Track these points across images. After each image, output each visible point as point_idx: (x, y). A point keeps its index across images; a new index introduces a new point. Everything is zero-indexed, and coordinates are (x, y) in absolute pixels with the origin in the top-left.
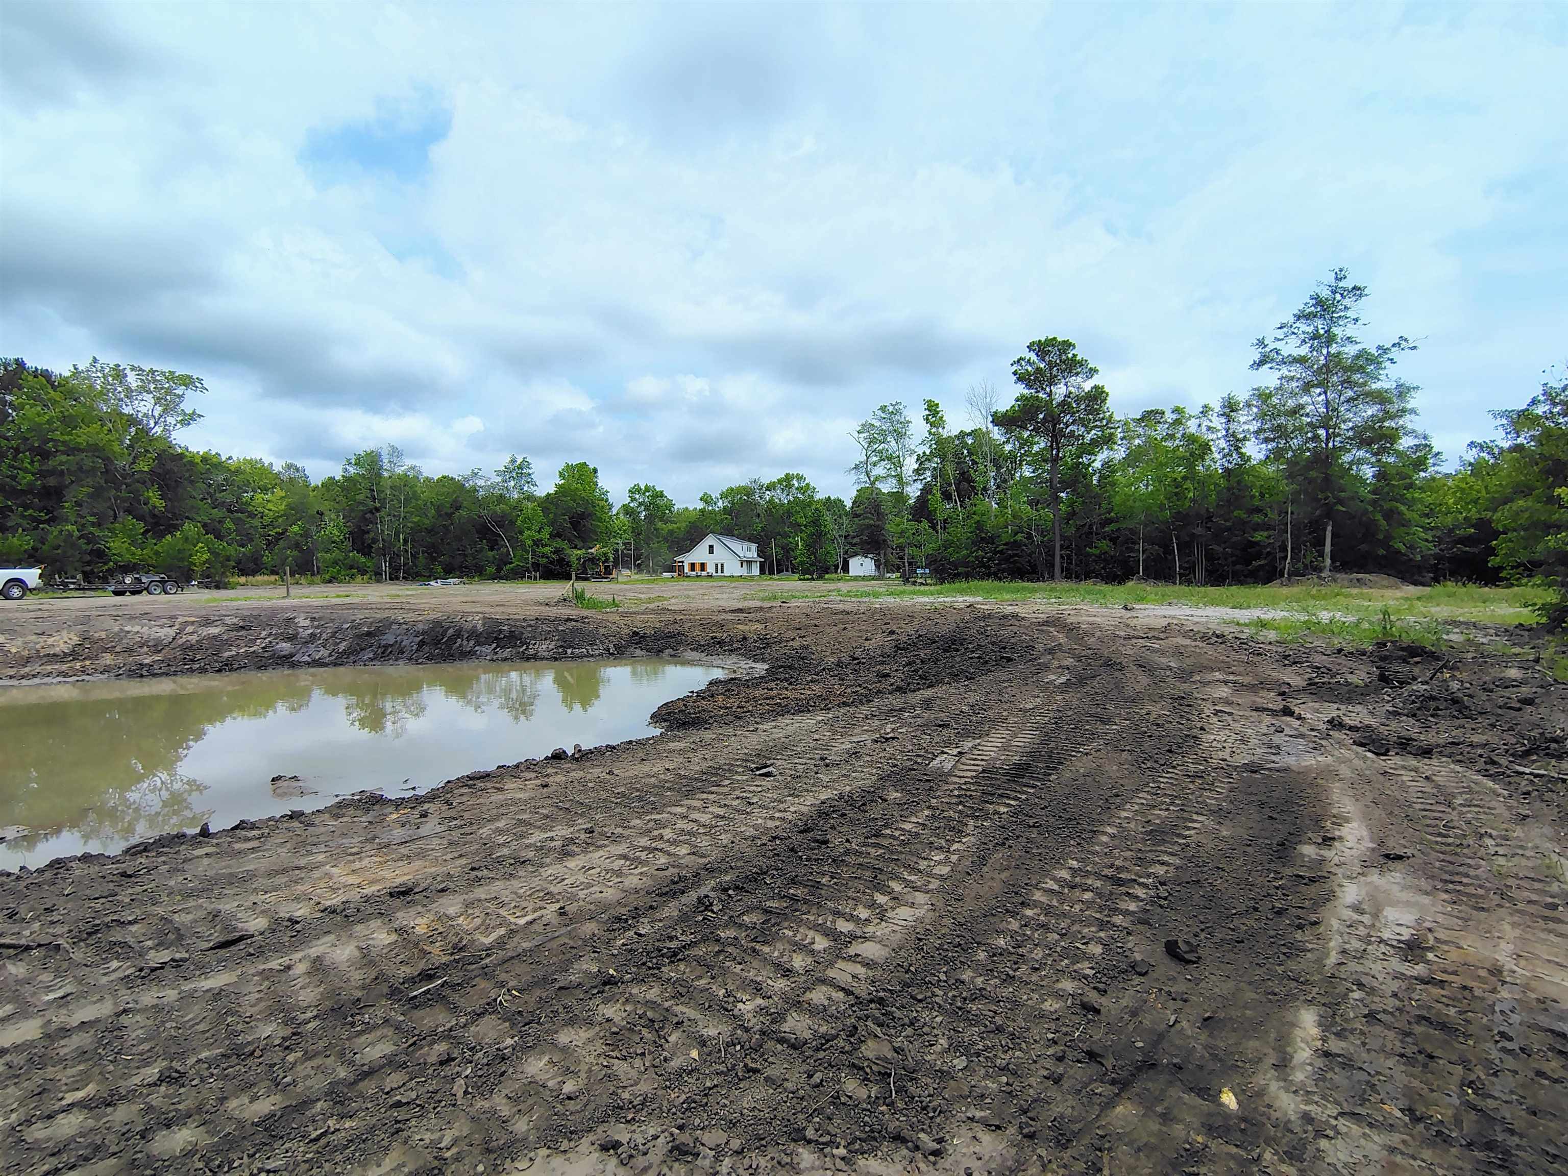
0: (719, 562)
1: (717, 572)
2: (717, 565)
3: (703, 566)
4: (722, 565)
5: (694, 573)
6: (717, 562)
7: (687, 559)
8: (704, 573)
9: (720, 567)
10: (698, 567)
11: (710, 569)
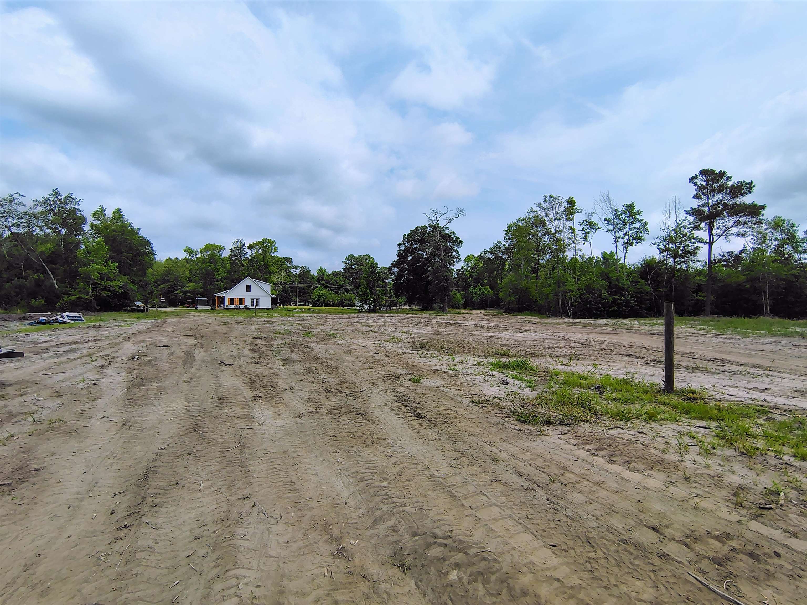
0: (255, 298)
1: (253, 305)
2: (253, 300)
3: (241, 301)
4: (257, 300)
5: (233, 306)
6: (253, 298)
7: (228, 295)
8: (242, 306)
9: (256, 302)
10: (236, 302)
11: (248, 303)
